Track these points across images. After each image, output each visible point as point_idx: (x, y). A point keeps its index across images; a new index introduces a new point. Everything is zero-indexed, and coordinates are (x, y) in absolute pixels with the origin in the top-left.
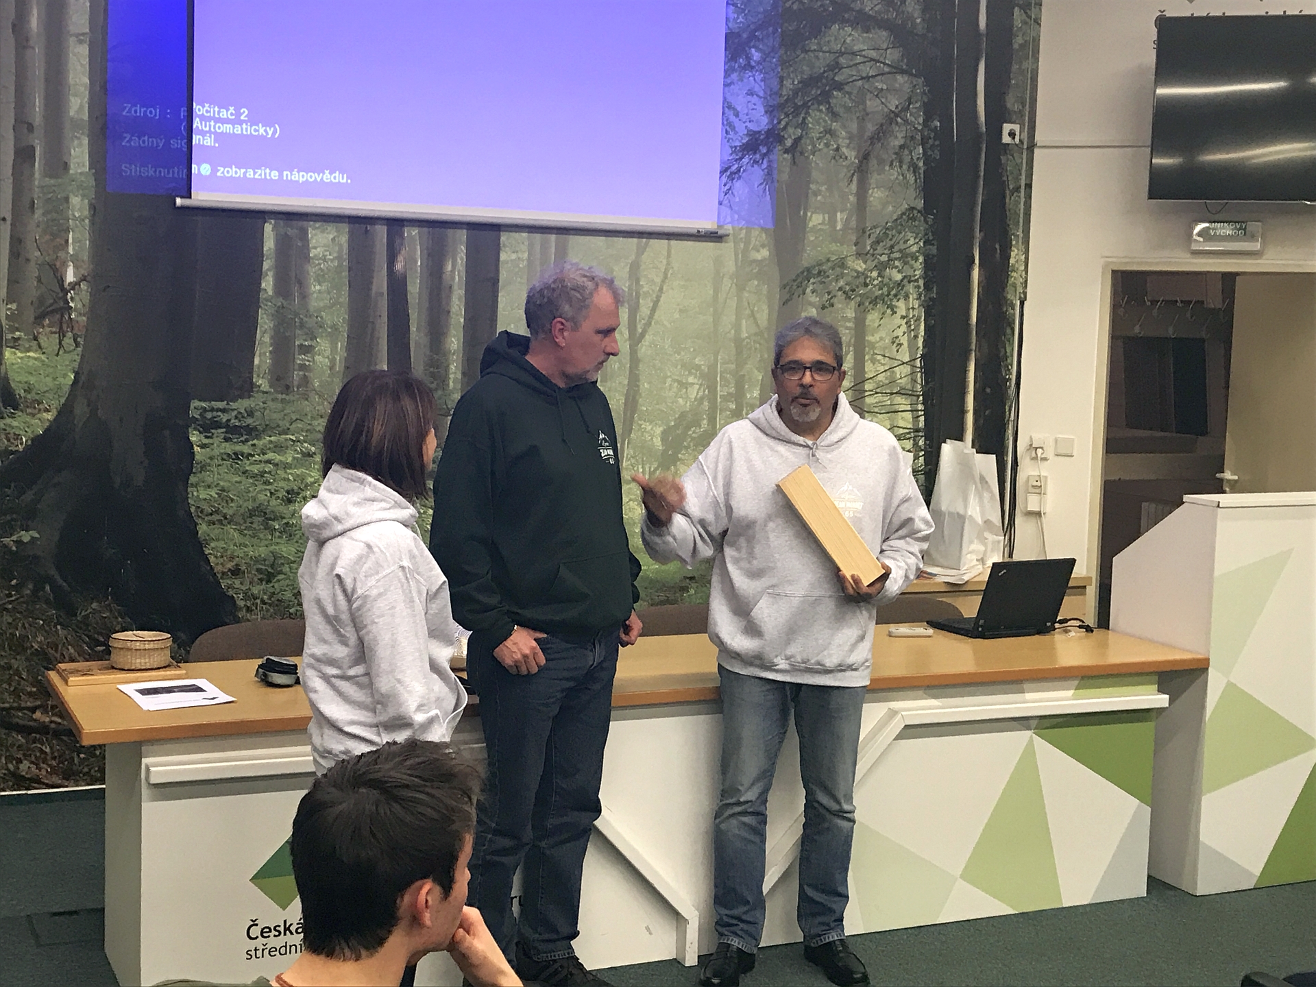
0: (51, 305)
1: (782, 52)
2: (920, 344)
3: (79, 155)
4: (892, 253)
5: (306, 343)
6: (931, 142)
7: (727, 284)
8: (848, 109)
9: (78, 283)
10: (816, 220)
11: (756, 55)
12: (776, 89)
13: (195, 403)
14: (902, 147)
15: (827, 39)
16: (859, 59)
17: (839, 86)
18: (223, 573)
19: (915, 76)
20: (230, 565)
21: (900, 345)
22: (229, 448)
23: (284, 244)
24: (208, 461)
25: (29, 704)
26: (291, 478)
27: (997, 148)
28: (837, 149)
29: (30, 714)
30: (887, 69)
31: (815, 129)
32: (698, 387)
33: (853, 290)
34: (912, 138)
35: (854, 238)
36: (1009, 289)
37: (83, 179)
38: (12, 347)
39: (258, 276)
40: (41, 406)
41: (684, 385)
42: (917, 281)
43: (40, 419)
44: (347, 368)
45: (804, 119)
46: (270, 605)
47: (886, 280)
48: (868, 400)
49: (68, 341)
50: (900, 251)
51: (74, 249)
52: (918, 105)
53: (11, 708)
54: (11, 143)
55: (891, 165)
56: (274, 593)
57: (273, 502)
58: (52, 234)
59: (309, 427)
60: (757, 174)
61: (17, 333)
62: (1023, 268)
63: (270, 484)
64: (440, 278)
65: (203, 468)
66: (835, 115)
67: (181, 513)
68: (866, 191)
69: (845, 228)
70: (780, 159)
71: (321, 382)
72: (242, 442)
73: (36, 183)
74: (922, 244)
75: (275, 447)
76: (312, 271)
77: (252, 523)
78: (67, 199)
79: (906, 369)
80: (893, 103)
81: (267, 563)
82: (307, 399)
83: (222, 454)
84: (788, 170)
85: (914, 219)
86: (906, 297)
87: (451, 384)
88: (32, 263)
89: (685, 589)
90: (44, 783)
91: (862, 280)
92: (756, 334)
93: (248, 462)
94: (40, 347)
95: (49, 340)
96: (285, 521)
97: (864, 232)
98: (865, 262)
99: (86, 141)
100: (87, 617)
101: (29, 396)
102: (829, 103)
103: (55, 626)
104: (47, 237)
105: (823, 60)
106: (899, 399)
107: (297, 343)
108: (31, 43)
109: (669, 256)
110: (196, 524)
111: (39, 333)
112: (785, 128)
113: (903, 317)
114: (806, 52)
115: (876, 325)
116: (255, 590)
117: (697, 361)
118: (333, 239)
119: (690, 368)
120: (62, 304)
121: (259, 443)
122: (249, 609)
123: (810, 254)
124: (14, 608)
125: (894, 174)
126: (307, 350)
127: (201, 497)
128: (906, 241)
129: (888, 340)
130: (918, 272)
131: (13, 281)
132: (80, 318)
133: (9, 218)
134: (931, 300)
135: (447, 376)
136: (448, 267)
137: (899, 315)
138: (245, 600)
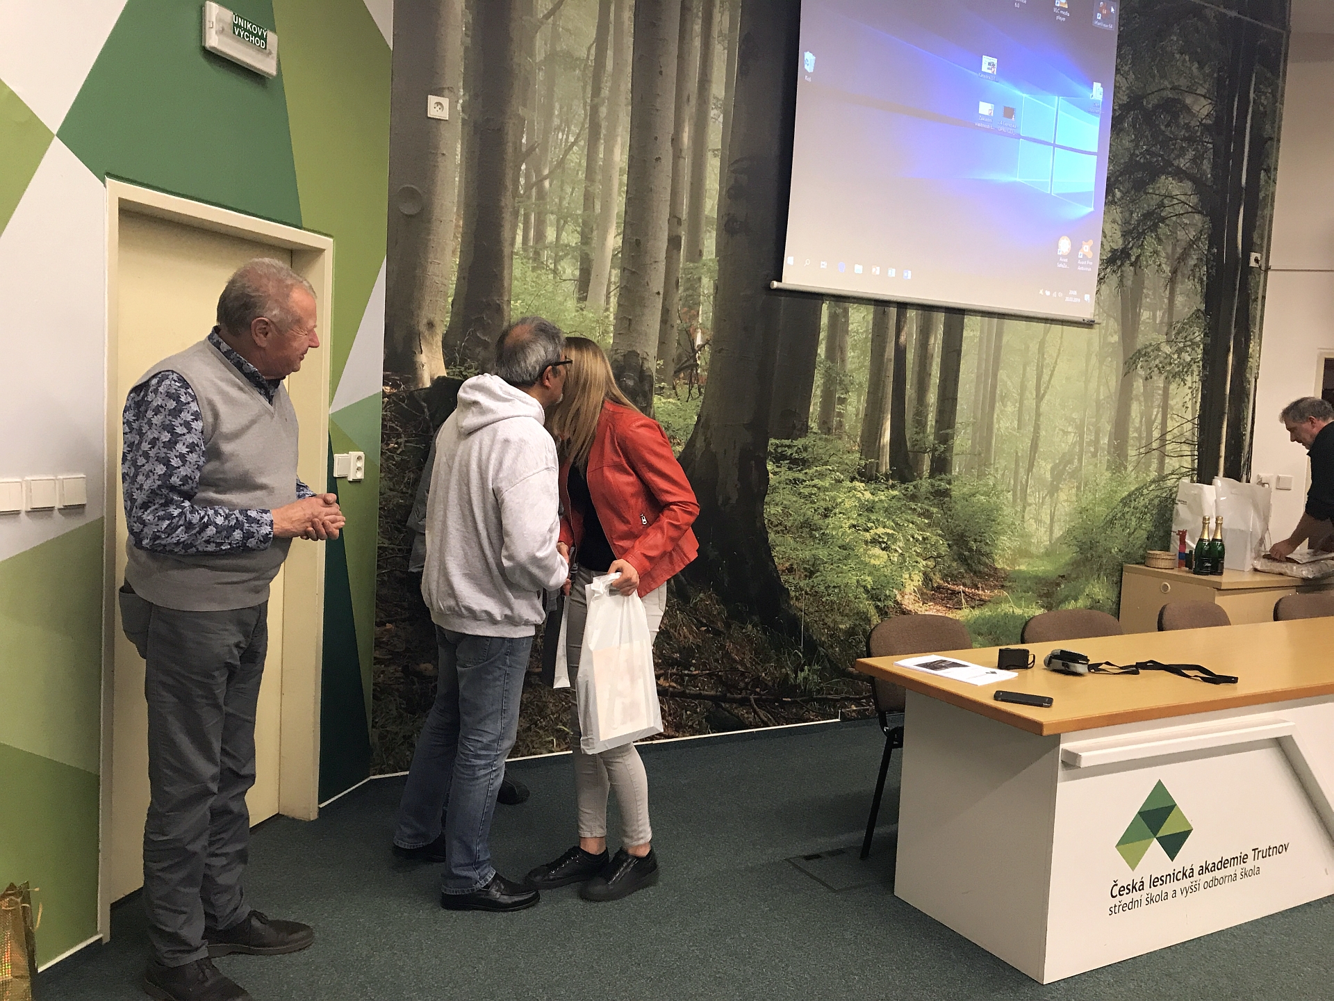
0: (686, 362)
1: (1133, 192)
2: (1198, 408)
3: (710, 245)
4: (1186, 341)
5: (842, 396)
6: (1211, 263)
7: (1094, 360)
8: (1167, 237)
9: (703, 346)
10: (1145, 315)
11: (1118, 194)
12: (1128, 219)
13: (772, 441)
14: (1195, 265)
15: (1158, 185)
16: (1175, 201)
17: (1163, 220)
18: (783, 571)
19: (1206, 216)
20: (787, 565)
21: (1187, 408)
22: (791, 475)
23: (833, 317)
24: (777, 485)
26: (827, 498)
27: (1248, 270)
28: (1160, 265)
30: (1190, 210)
31: (1148, 250)
32: (1073, 434)
33: (1163, 367)
34: (1201, 260)
35: (1165, 329)
36: (1248, 370)
37: (711, 264)
38: (658, 394)
39: (817, 343)
41: (1066, 433)
42: (1198, 362)
44: (866, 415)
46: (810, 595)
47: (1182, 361)
48: (1169, 447)
49: (695, 391)
50: (1191, 340)
51: (702, 319)
52: (1205, 236)
54: (666, 234)
55: (1189, 278)
56: (813, 586)
57: (816, 517)
58: (689, 307)
59: (841, 460)
60: (1113, 280)
61: (663, 384)
62: (1258, 355)
63: (815, 503)
64: (927, 349)
65: (775, 489)
66: (1159, 241)
67: (758, 524)
68: (1174, 297)
69: (1161, 322)
70: (1129, 270)
71: (849, 426)
72: (799, 470)
73: (681, 266)
74: (1202, 336)
75: (819, 475)
76: (849, 341)
77: (802, 533)
78: (700, 279)
79: (1190, 425)
80: (1192, 234)
81: (810, 563)
82: (840, 439)
83: (786, 479)
84: (1131, 278)
85: (1199, 318)
86: (1192, 374)
87: (928, 429)
88: (675, 327)
89: (1058, 585)
91: (1168, 360)
92: (1108, 397)
93: (802, 486)
94: (676, 395)
95: (683, 390)
96: (822, 531)
97: (1171, 326)
98: (1171, 347)
99: (714, 234)
100: (696, 604)
102: (1157, 231)
103: (676, 612)
104: (686, 309)
105: (1155, 200)
106: (1185, 447)
107: (837, 396)
108: (683, 154)
109: (1061, 338)
110: (767, 534)
111: (677, 384)
112: (1131, 248)
113: (1190, 388)
114: (1147, 193)
115: (1175, 393)
116: (802, 584)
117: (1075, 415)
118: (864, 317)
119: (1070, 420)
120: (692, 361)
121: (810, 472)
122: (797, 599)
123: (1141, 341)
125: (1189, 284)
126: (842, 401)
127: (772, 512)
128: (1194, 333)
129: (1181, 404)
130: (1199, 356)
131: (662, 342)
132: (703, 373)
133: (662, 293)
134: (1206, 375)
135: (926, 423)
136: (932, 341)
137: (1187, 387)
138: (796, 591)
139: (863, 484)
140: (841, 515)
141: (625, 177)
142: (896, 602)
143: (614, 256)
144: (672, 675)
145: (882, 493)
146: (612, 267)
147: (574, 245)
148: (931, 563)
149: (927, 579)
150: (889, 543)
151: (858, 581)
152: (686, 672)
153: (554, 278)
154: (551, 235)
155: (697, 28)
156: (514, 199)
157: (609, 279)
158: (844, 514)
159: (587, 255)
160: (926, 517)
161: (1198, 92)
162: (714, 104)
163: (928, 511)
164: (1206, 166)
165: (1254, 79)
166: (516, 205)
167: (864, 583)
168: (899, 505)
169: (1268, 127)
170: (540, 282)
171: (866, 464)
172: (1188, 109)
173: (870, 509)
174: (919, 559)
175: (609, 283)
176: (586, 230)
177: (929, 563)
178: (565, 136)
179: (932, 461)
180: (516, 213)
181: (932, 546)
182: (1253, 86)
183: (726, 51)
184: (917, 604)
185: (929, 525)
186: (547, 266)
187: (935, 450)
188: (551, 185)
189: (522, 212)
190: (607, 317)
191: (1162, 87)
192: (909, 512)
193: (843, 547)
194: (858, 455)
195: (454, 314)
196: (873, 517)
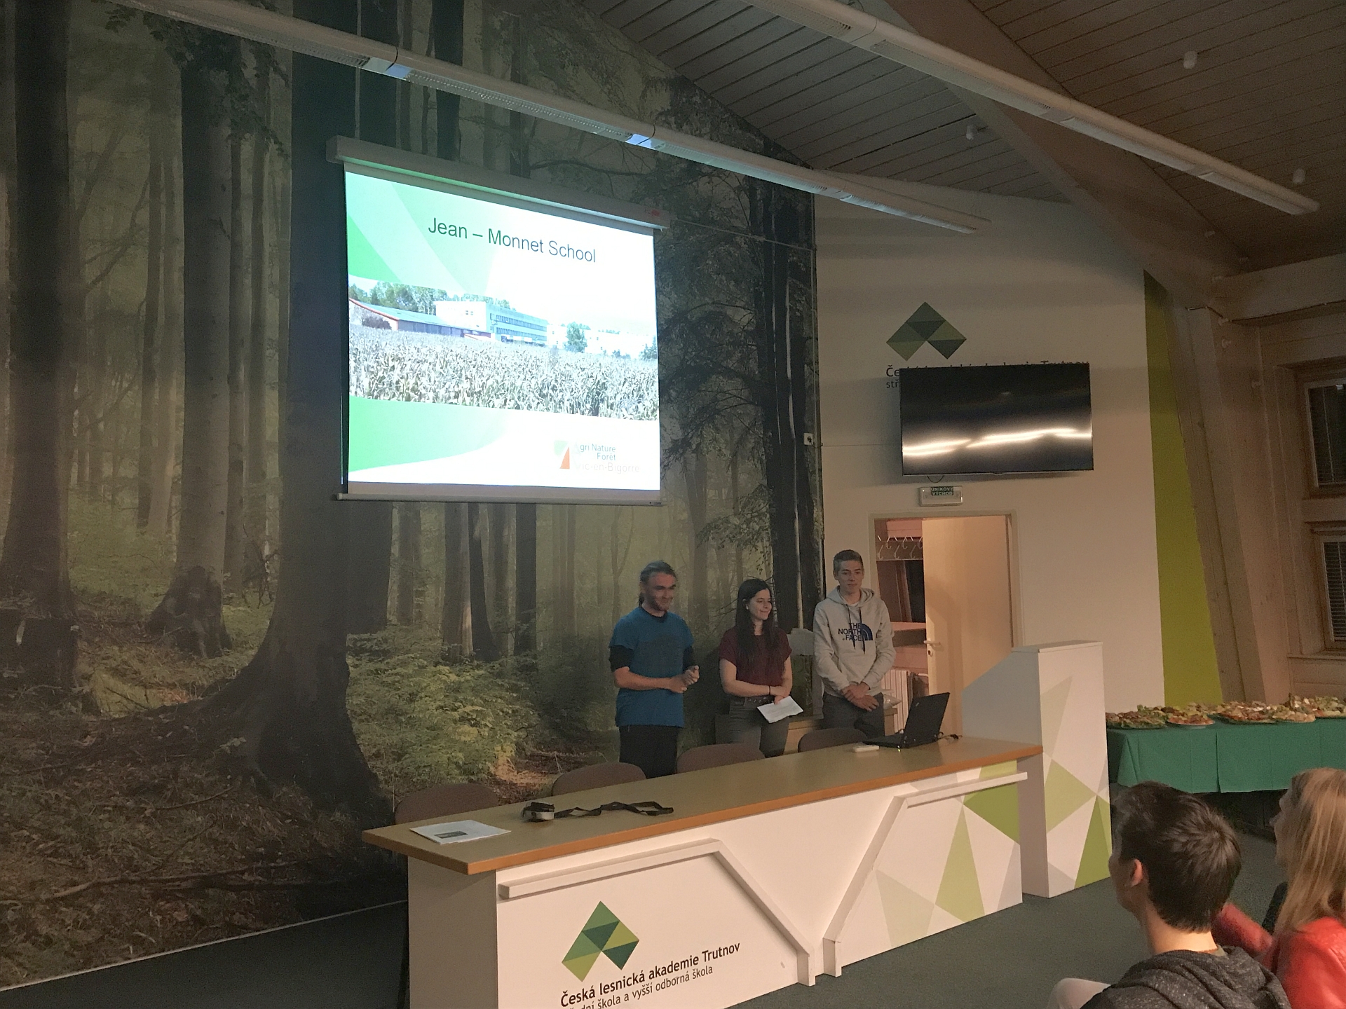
0: (254, 572)
1: (687, 391)
2: (772, 570)
3: (272, 466)
4: (753, 513)
5: (420, 589)
6: (768, 445)
8: (724, 426)
9: (272, 556)
10: (711, 493)
11: (673, 393)
12: (685, 414)
14: (753, 448)
15: (710, 384)
16: (728, 396)
17: (718, 412)
18: (370, 757)
19: (758, 406)
20: (374, 751)
21: (761, 569)
22: (372, 666)
23: (405, 520)
24: (359, 677)
25: (240, 869)
26: (412, 684)
27: (802, 448)
28: (720, 450)
29: (241, 876)
30: (742, 402)
31: (708, 438)
33: (734, 537)
34: (758, 443)
35: (732, 504)
36: (815, 533)
37: (275, 482)
38: (227, 604)
39: (390, 544)
40: (248, 646)
42: (767, 530)
43: (247, 655)
44: (446, 604)
45: (701, 431)
46: (400, 777)
47: (751, 530)
49: (266, 597)
50: (757, 511)
51: (269, 532)
52: (760, 423)
53: (228, 873)
54: (227, 459)
55: (748, 459)
56: (402, 769)
57: (402, 703)
58: (254, 522)
59: (423, 648)
60: (678, 466)
61: (231, 594)
62: (821, 519)
63: (399, 689)
64: (501, 539)
65: (356, 681)
66: (717, 430)
67: (341, 715)
68: (737, 476)
69: (727, 498)
70: (690, 456)
71: (429, 615)
72: (380, 661)
73: (244, 486)
74: (768, 506)
75: (402, 663)
76: (423, 540)
77: (387, 719)
78: (264, 497)
80: (747, 421)
81: (397, 747)
82: (421, 628)
83: (368, 671)
84: (694, 463)
85: (762, 491)
86: (762, 540)
87: (510, 611)
88: (242, 541)
90: (250, 928)
91: (738, 530)
93: (384, 676)
94: (246, 602)
95: (252, 598)
96: (409, 716)
97: (737, 500)
98: (739, 519)
99: (276, 456)
100: (279, 798)
101: (239, 639)
102: (714, 422)
103: (258, 807)
104: (252, 524)
105: (709, 397)
107: (414, 590)
108: (240, 388)
109: (633, 520)
110: (351, 723)
111: (246, 593)
112: (691, 438)
113: (761, 552)
114: (700, 391)
115: (747, 558)
116: (390, 767)
118: (436, 517)
120: (261, 571)
121: (392, 661)
122: (387, 782)
123: (710, 516)
124: (229, 796)
125: (750, 465)
126: (421, 594)
127: (354, 703)
128: (759, 506)
129: (755, 567)
130: (767, 524)
131: (229, 556)
132: (273, 581)
133: (225, 512)
134: (776, 541)
135: (507, 606)
136: (506, 533)
137: (759, 551)
138: (384, 775)
139: (448, 668)
140: (427, 698)
141: (182, 414)
142: (490, 774)
143: (174, 483)
144: (257, 869)
145: (468, 674)
146: (173, 494)
147: (132, 477)
148: (523, 734)
149: (520, 748)
150: (478, 719)
151: (449, 759)
152: (273, 865)
153: (112, 508)
154: (107, 470)
155: (248, 281)
156: (68, 442)
157: (170, 505)
158: (429, 697)
159: (146, 484)
160: (516, 691)
161: (737, 304)
162: (270, 345)
163: (516, 685)
164: (753, 365)
165: (788, 289)
166: (70, 447)
167: (455, 760)
168: (486, 682)
169: (806, 327)
170: (97, 513)
171: (449, 649)
172: (731, 321)
173: (457, 690)
174: (510, 731)
175: (170, 508)
176: (144, 463)
177: (521, 734)
178: (118, 383)
179: (516, 639)
180: (69, 454)
181: (522, 717)
182: (788, 295)
183: (278, 300)
184: (512, 774)
185: (518, 699)
186: (105, 498)
187: (517, 629)
188: (105, 426)
189: (76, 452)
190: (170, 538)
191: (703, 302)
192: (497, 688)
193: (432, 728)
194: (440, 641)
196: (461, 697)
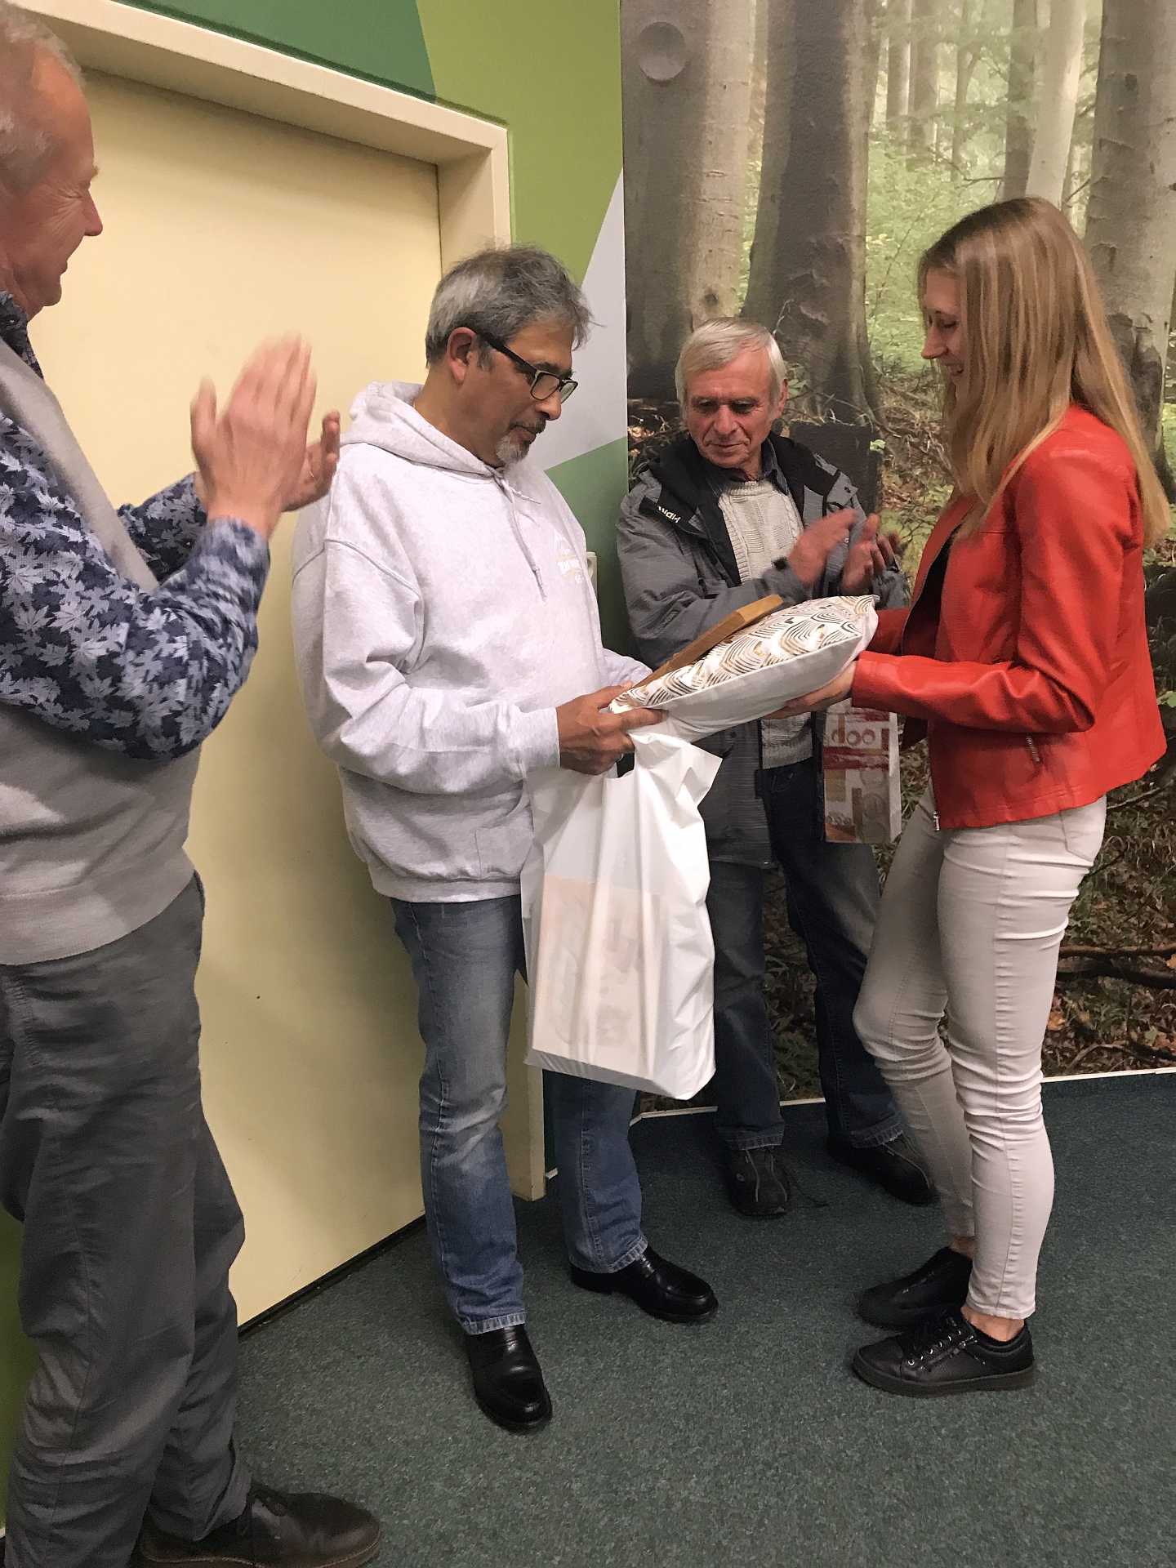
143: (1080, 117)
146: (1074, 142)
147: (993, 103)
153: (954, 178)
154: (945, 86)
156: (869, 22)
157: (1069, 168)
159: (1022, 120)
166: (874, 32)
170: (922, 190)
175: (1069, 174)
176: (1020, 67)
180: (872, 51)
186: (939, 155)
189: (886, 45)
195: (755, 274)
